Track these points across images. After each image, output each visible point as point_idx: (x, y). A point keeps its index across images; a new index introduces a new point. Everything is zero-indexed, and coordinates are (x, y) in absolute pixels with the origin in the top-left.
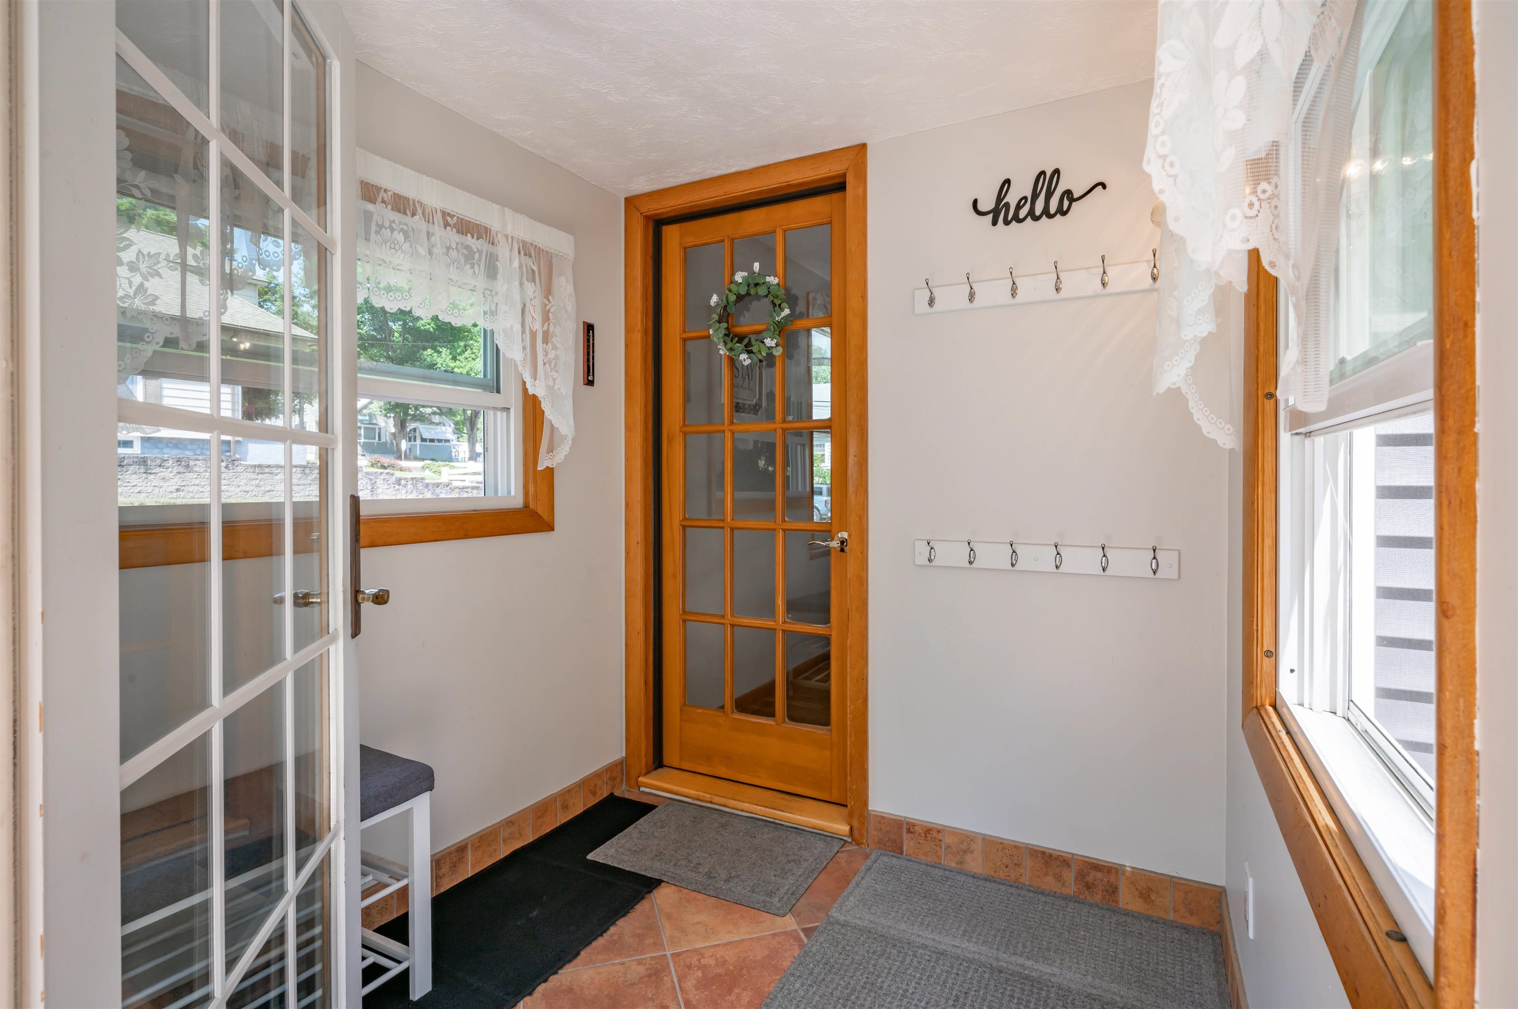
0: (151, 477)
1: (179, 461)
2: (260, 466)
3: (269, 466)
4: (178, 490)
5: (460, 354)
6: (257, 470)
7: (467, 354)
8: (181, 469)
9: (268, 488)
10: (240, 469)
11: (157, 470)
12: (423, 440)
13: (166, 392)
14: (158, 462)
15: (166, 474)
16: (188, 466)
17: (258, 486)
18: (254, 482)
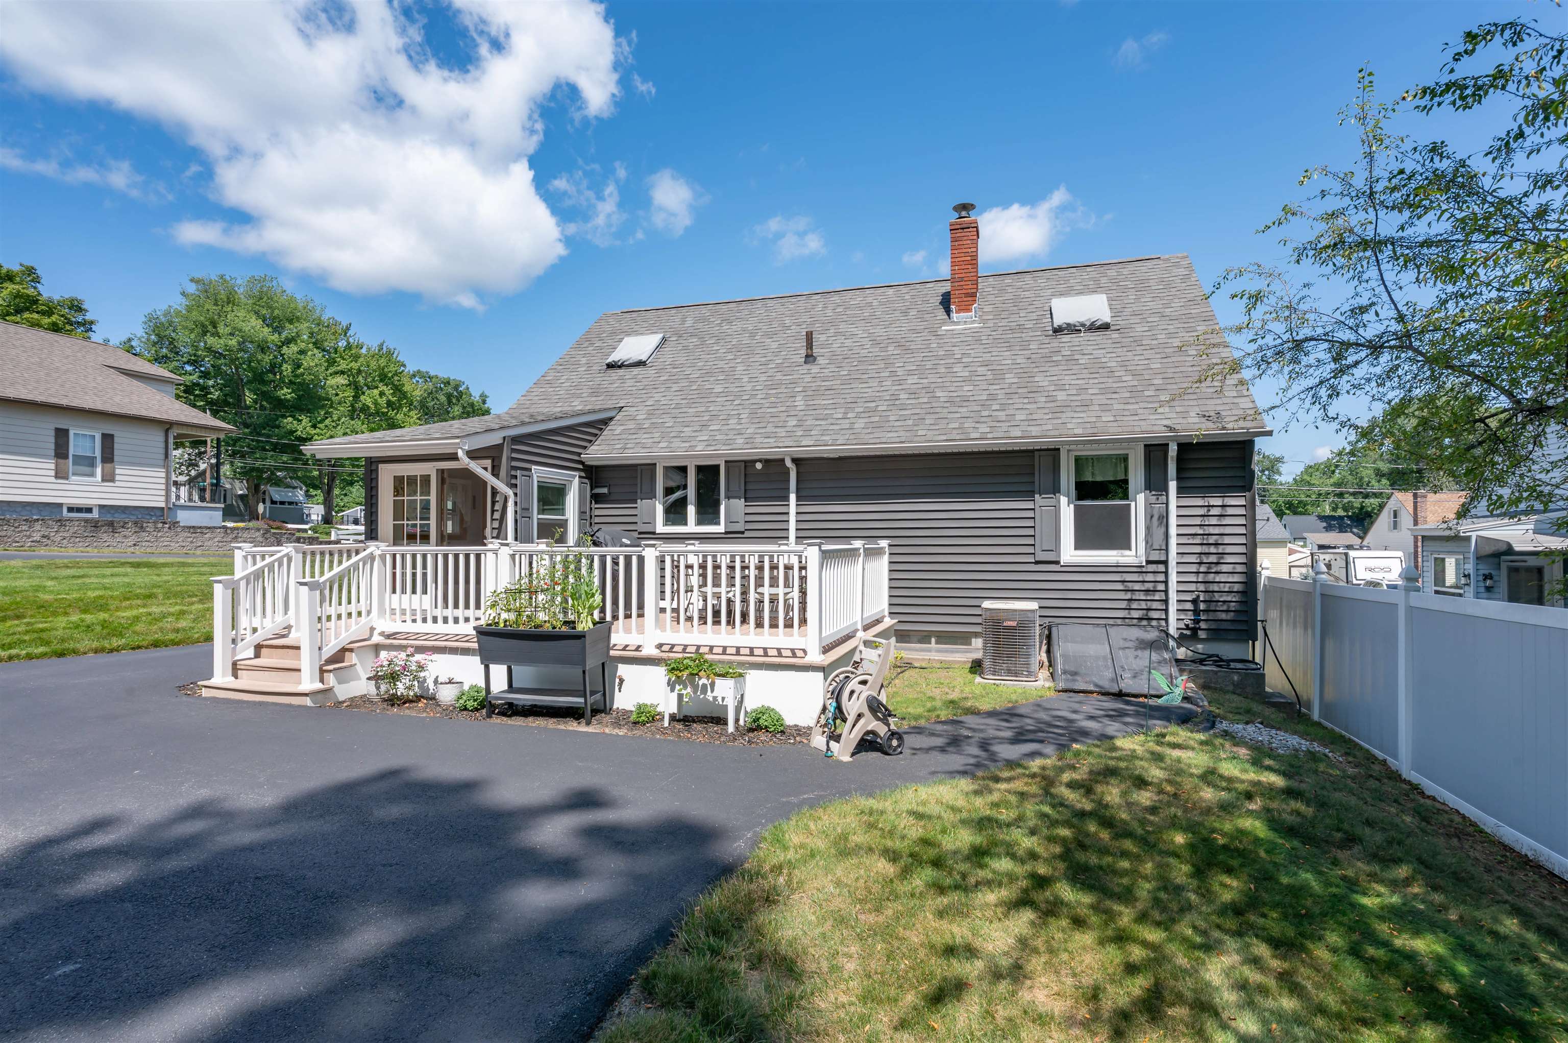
0: (117, 535)
1: (136, 523)
2: (194, 527)
3: (200, 527)
4: (135, 545)
5: (320, 422)
6: (192, 530)
7: (327, 422)
8: (137, 530)
9: (200, 544)
10: (179, 530)
11: (121, 530)
12: (273, 502)
13: (117, 471)
14: (122, 524)
15: (126, 533)
16: (142, 527)
17: (192, 542)
18: (189, 540)
